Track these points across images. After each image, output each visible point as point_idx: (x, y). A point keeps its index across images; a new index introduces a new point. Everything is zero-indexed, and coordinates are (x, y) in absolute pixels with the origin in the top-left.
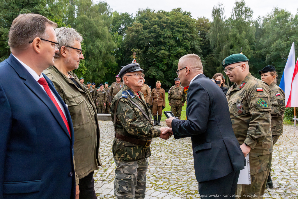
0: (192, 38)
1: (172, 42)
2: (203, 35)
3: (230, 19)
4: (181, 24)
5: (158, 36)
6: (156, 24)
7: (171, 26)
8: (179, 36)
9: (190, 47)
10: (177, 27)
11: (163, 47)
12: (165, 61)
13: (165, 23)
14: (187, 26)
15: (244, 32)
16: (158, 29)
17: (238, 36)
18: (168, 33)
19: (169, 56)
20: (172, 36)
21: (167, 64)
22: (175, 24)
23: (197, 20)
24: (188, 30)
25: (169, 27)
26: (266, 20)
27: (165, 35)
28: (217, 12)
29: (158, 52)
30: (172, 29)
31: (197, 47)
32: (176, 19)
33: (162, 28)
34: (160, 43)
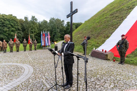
0: (18, 25)
1: (10, 26)
2: (22, 24)
3: (31, 20)
4: (13, 20)
5: (3, 23)
6: (2, 19)
7: (9, 20)
8: (12, 24)
9: (17, 28)
10: (11, 21)
11: (6, 27)
12: (7, 32)
13: (6, 19)
14: (15, 21)
15: (35, 25)
16: (3, 21)
17: (34, 26)
18: (8, 22)
19: (9, 31)
20: (9, 24)
21: (8, 34)
22: (10, 20)
23: (19, 19)
24: (16, 22)
25: (8, 21)
26: (41, 22)
27: (6, 23)
28: (26, 18)
29: (4, 29)
30: (9, 21)
31: (20, 28)
32: (11, 18)
33: (5, 21)
34: (4, 26)
